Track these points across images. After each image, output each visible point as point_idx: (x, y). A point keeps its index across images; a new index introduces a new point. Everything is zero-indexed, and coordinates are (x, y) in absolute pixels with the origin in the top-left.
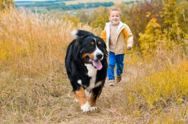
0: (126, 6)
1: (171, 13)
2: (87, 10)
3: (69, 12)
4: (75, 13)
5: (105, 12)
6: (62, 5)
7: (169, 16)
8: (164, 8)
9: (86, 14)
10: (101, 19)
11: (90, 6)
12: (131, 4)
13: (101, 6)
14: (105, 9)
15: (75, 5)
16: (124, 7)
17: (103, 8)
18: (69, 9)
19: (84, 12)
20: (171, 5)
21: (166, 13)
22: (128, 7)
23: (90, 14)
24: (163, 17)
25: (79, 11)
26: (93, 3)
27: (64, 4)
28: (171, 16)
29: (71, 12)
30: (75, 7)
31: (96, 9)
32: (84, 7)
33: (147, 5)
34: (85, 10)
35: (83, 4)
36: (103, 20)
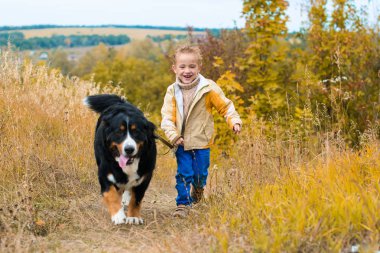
0: (156, 44)
1: (262, 62)
2: (72, 50)
3: (32, 53)
4: (45, 56)
5: (109, 56)
6: (16, 37)
7: (258, 68)
8: (247, 52)
9: (69, 59)
10: (102, 71)
11: (77, 42)
12: (167, 41)
13: (101, 44)
14: (110, 49)
15: (46, 38)
16: (151, 47)
17: (106, 47)
18: (31, 48)
19: (63, 56)
20: (262, 44)
21: (251, 61)
22: (160, 46)
23: (76, 59)
24: (246, 70)
25: (53, 53)
26: (84, 37)
27: (21, 35)
28: (263, 68)
29: (35, 54)
30: (43, 44)
31: (90, 49)
32: (65, 45)
33: (212, 42)
34: (67, 50)
35: (63, 37)
36: (107, 72)
